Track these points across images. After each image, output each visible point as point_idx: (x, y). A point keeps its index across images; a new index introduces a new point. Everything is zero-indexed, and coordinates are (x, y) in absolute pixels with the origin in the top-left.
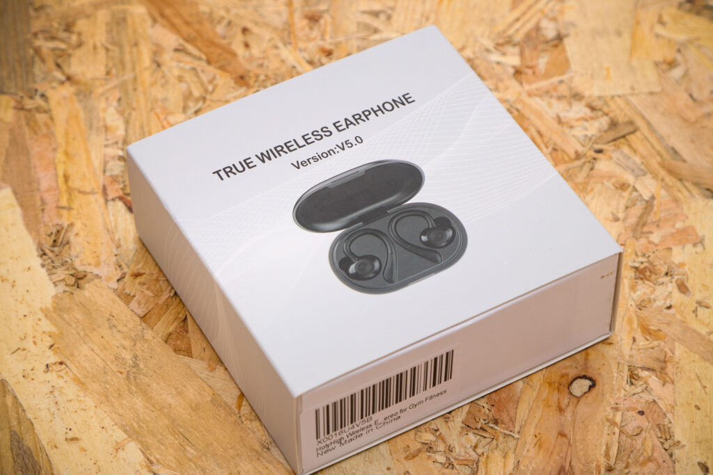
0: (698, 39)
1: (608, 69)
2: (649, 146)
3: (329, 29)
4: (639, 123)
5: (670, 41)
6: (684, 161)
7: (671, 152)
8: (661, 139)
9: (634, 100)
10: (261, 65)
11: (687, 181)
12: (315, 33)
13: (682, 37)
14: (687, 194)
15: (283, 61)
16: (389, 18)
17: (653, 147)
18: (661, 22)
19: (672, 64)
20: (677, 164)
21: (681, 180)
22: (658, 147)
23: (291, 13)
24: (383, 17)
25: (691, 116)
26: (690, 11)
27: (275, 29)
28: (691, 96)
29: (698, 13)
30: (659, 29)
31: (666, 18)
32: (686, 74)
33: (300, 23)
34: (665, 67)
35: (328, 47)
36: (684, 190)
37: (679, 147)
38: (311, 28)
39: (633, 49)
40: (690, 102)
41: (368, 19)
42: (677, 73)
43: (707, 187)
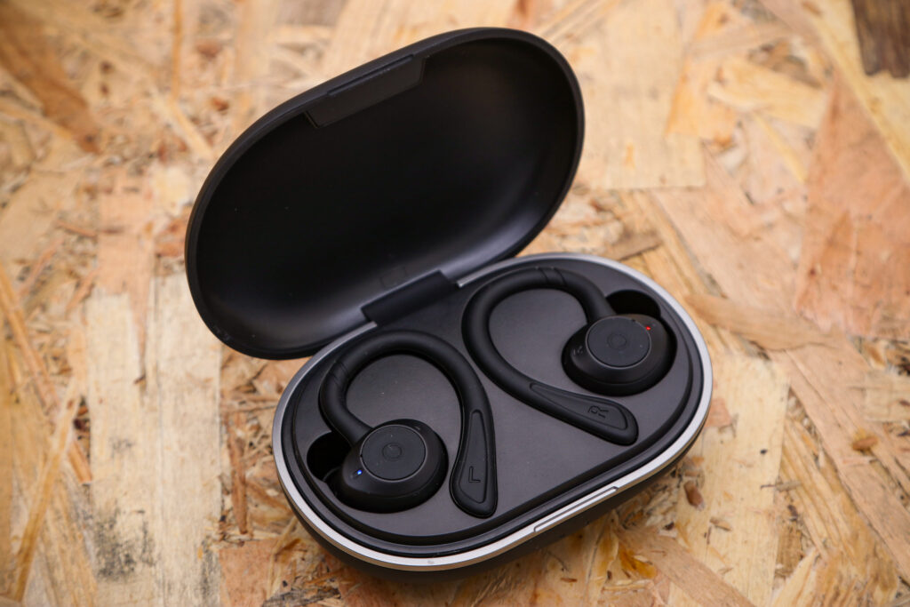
0: (770, 108)
1: (630, 149)
2: (674, 270)
3: (229, 70)
4: (666, 234)
5: (728, 109)
6: (724, 296)
7: (707, 281)
8: (694, 260)
9: (662, 198)
10: (120, 122)
11: (724, 327)
12: (208, 76)
13: (746, 104)
14: (720, 347)
15: (154, 117)
16: (320, 56)
17: (681, 273)
18: (720, 80)
19: (726, 145)
20: (713, 301)
21: (714, 326)
22: (688, 273)
23: (178, 44)
24: (310, 55)
25: (744, 227)
26: (763, 64)
27: (150, 67)
28: (748, 196)
29: (776, 68)
30: (715, 91)
31: (727, 74)
32: (745, 162)
33: (189, 59)
34: (715, 148)
35: (223, 96)
36: (717, 342)
37: (719, 274)
38: (203, 67)
39: (673, 118)
40: (745, 203)
41: (288, 58)
42: (732, 159)
43: (752, 339)
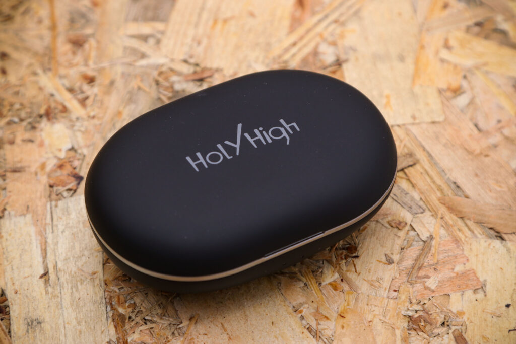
0: (486, 64)
1: (388, 97)
2: (429, 180)
3: (93, 54)
4: (420, 155)
5: (455, 66)
6: (467, 197)
7: (453, 186)
8: (442, 172)
9: (414, 130)
10: (17, 93)
11: (469, 219)
12: (78, 59)
13: (468, 63)
14: (468, 233)
15: (41, 89)
16: (158, 42)
17: (434, 182)
18: (447, 46)
19: (457, 91)
20: (461, 200)
21: (462, 218)
22: (439, 182)
23: (54, 38)
24: (152, 41)
25: (476, 147)
26: (477, 35)
27: (36, 54)
28: (476, 126)
29: (487, 37)
30: (445, 54)
31: (452, 42)
32: (472, 102)
33: (63, 48)
34: (449, 94)
35: (90, 73)
36: (465, 229)
37: (461, 181)
38: (74, 53)
39: (416, 75)
40: (476, 131)
41: (135, 44)
42: (462, 101)
43: (491, 226)
